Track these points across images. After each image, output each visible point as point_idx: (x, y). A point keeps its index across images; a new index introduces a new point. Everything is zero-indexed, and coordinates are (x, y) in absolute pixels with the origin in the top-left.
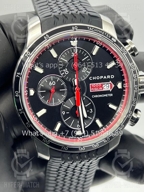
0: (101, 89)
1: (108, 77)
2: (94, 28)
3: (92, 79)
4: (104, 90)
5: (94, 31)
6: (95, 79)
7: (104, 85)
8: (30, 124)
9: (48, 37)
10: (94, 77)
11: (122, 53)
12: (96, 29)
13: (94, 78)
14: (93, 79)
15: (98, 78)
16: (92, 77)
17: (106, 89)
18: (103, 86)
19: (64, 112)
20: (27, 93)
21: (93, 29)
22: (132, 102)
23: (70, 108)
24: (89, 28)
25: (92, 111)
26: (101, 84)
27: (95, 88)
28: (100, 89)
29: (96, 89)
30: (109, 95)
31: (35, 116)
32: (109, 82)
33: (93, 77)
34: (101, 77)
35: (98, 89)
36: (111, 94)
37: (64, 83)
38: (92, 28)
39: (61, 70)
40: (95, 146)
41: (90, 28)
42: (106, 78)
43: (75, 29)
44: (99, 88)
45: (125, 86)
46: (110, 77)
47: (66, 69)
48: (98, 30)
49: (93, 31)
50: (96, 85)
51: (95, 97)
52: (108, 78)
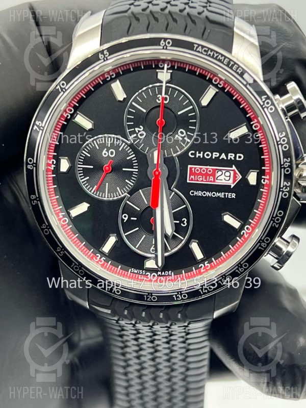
0: (212, 180)
1: (231, 156)
2: (209, 49)
3: (193, 156)
4: (218, 182)
5: (206, 55)
6: (202, 157)
7: (220, 173)
8: (48, 229)
9: (106, 56)
10: (200, 153)
11: (263, 109)
12: (212, 50)
13: (199, 155)
14: (197, 157)
15: (208, 155)
16: (194, 152)
17: (224, 181)
18: (217, 175)
19: (125, 217)
20: (53, 166)
21: (207, 49)
22: (273, 217)
23: (139, 210)
24: (197, 48)
25: (185, 222)
26: (212, 169)
27: (198, 175)
28: (210, 180)
29: (201, 179)
30: (228, 195)
31: (64, 214)
32: (232, 167)
33: (197, 152)
34: (214, 153)
35: (206, 178)
36: (233, 194)
37: (134, 155)
38: (203, 47)
39: (130, 127)
40: (180, 297)
41: (200, 47)
42: (225, 158)
43: (165, 45)
44: (208, 177)
45: (264, 181)
46: (235, 157)
47: (141, 126)
48: (217, 52)
49: (205, 53)
50: (201, 169)
51: (196, 194)
52: (229, 159)
